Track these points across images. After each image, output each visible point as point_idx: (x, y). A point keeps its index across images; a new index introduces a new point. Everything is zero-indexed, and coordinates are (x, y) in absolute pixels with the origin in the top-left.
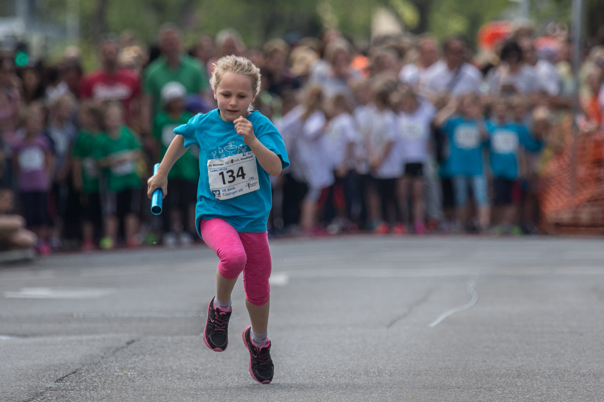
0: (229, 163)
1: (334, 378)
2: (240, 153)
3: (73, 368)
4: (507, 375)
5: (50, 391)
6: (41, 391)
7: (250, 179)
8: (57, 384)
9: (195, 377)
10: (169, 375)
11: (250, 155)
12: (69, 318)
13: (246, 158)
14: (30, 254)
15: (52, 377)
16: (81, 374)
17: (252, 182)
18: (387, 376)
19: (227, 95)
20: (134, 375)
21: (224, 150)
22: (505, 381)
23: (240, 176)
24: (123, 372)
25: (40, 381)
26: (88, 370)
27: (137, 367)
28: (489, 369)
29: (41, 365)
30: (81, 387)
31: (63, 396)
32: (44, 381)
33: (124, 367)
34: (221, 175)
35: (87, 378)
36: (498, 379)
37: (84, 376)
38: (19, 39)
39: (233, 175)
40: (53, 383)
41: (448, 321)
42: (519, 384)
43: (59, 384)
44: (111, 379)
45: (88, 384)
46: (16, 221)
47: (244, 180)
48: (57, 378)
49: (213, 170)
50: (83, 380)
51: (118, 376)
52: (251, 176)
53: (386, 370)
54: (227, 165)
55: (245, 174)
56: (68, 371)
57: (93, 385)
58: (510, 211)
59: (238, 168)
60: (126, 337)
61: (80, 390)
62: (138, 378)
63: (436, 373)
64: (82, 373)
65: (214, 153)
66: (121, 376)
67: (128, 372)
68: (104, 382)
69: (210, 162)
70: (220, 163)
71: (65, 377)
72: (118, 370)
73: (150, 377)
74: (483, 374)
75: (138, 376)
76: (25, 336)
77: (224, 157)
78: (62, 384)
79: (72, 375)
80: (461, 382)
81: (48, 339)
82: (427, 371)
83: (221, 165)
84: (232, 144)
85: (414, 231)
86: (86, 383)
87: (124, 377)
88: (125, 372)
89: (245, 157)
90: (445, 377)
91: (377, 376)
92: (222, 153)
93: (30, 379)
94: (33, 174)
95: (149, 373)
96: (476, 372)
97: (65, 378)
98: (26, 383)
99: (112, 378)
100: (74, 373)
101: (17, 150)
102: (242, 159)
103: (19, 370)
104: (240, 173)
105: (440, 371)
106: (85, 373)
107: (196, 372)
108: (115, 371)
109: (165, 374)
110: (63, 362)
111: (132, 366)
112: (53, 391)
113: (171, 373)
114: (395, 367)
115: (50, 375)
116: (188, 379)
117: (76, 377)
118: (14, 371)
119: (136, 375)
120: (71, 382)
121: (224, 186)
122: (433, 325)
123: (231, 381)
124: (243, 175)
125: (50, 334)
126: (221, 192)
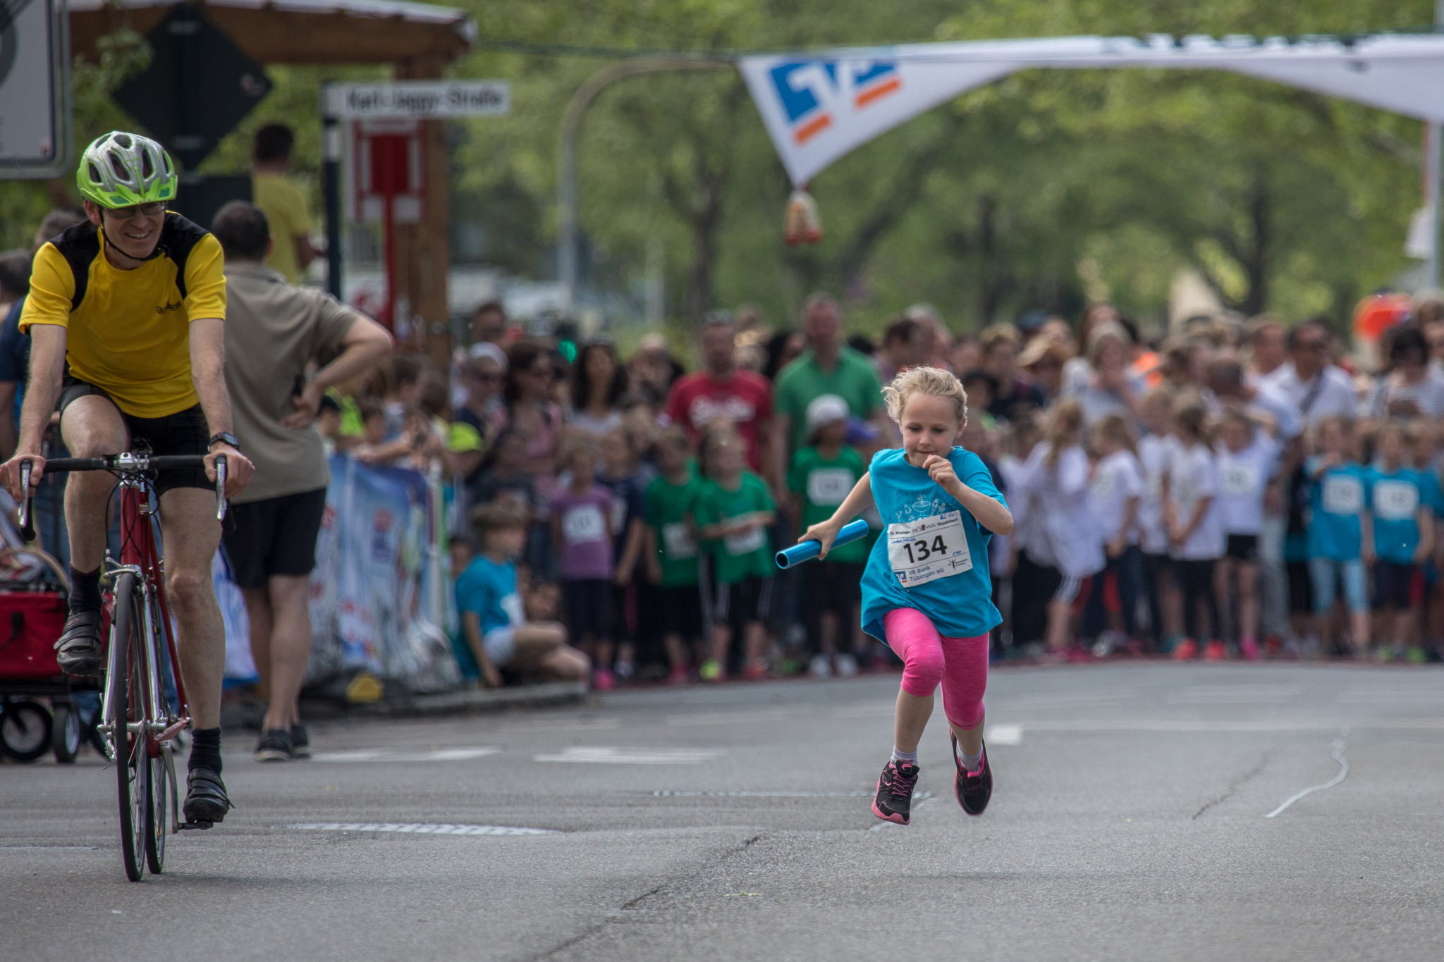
0: (919, 530)
1: (1102, 905)
2: (935, 514)
3: (652, 885)
4: (1400, 902)
5: (613, 924)
6: (598, 924)
7: (954, 554)
8: (624, 911)
9: (861, 902)
10: (817, 898)
11: (953, 518)
12: (646, 798)
13: (947, 522)
14: (581, 688)
15: (617, 899)
16: (666, 894)
17: (958, 559)
18: (1193, 902)
19: (915, 428)
20: (758, 898)
21: (912, 508)
22: (1397, 911)
23: (938, 549)
24: (740, 893)
25: (596, 906)
26: (679, 888)
27: (763, 884)
28: (1370, 892)
29: (597, 878)
30: (667, 916)
31: (635, 933)
32: (602, 907)
33: (741, 883)
34: (907, 549)
35: (676, 902)
36: (1384, 908)
37: (672, 898)
38: (562, 316)
39: (926, 548)
40: (617, 909)
41: (1297, 808)
42: (1421, 917)
43: (628, 911)
44: (718, 903)
45: (679, 913)
46: (554, 631)
47: (944, 555)
48: (625, 901)
49: (896, 540)
50: (670, 906)
51: (730, 899)
52: (958, 550)
53: (1191, 892)
54: (915, 534)
55: (946, 547)
56: (644, 889)
57: (686, 915)
58: (1405, 621)
59: (934, 537)
60: (745, 832)
61: (665, 922)
62: (765, 903)
63: (1278, 897)
64: (669, 893)
65: (899, 513)
66: (736, 899)
67: (748, 891)
68: (707, 908)
69: (893, 528)
70: (905, 530)
71: (638, 900)
72: (731, 889)
73: (785, 900)
74: (1359, 900)
75: (765, 898)
76: (569, 829)
77: (912, 520)
78: (635, 911)
79: (652, 896)
80: (1321, 913)
81: (610, 835)
82: (1261, 893)
83: (907, 533)
84: (924, 499)
85: (1242, 655)
86: (674, 910)
87: (741, 900)
88: (742, 891)
89: (944, 521)
90: (1294, 905)
91: (1175, 902)
92: (910, 514)
93: (578, 902)
94: (586, 548)
95: (783, 894)
96: (1346, 896)
97: (639, 902)
98: (572, 910)
99: (720, 901)
100: (655, 892)
101: (560, 509)
102: (939, 524)
103: (560, 887)
104: (938, 546)
105: (1285, 894)
106: (673, 892)
107: (864, 892)
108: (725, 889)
109: (811, 895)
110: (635, 874)
111: (754, 882)
112: (618, 925)
113: (822, 894)
114: (1207, 887)
115: (612, 896)
116: (851, 904)
117: (658, 899)
118: (550, 889)
119: (761, 898)
120: (649, 908)
121: (912, 565)
122: (1271, 815)
123: (924, 909)
124: (943, 549)
125: (613, 825)
126: (907, 574)
